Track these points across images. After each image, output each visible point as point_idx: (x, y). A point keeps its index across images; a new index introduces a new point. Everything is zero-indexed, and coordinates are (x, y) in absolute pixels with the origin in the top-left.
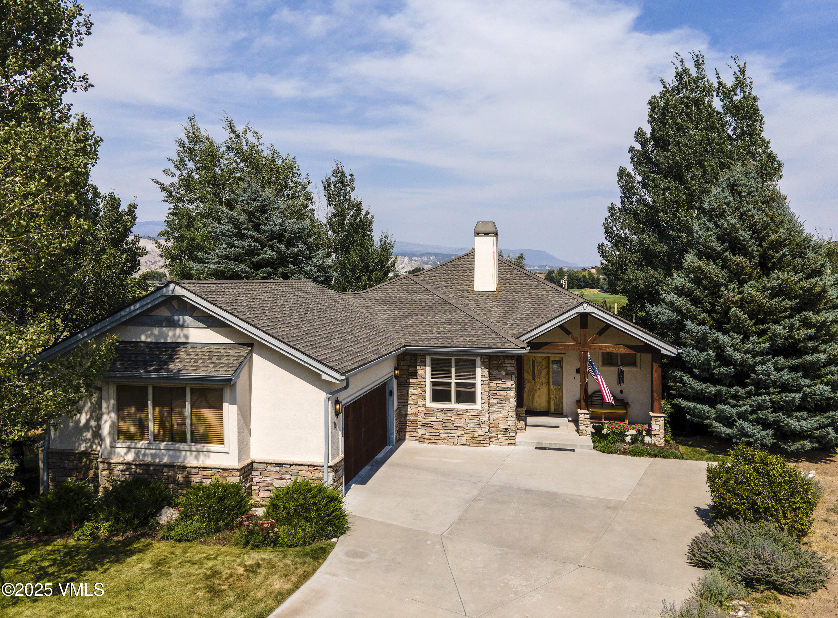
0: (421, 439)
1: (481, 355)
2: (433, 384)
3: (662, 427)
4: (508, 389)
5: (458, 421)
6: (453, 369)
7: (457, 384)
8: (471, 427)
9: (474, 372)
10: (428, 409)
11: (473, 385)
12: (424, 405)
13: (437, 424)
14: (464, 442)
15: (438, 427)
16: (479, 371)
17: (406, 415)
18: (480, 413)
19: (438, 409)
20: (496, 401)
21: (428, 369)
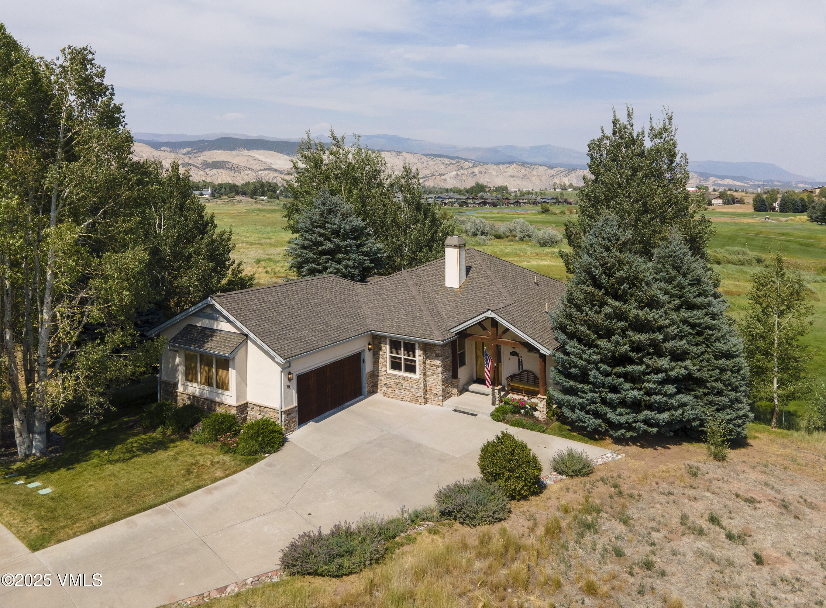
0: (385, 394)
1: (419, 342)
2: (392, 357)
3: (545, 406)
4: (437, 366)
5: (406, 385)
6: (402, 349)
7: (405, 359)
8: (413, 390)
9: (414, 351)
10: (388, 374)
11: (414, 361)
12: (386, 371)
13: (393, 384)
14: (409, 399)
15: (394, 387)
16: (417, 352)
17: (378, 376)
18: (418, 381)
19: (394, 375)
20: (430, 373)
21: (388, 347)
